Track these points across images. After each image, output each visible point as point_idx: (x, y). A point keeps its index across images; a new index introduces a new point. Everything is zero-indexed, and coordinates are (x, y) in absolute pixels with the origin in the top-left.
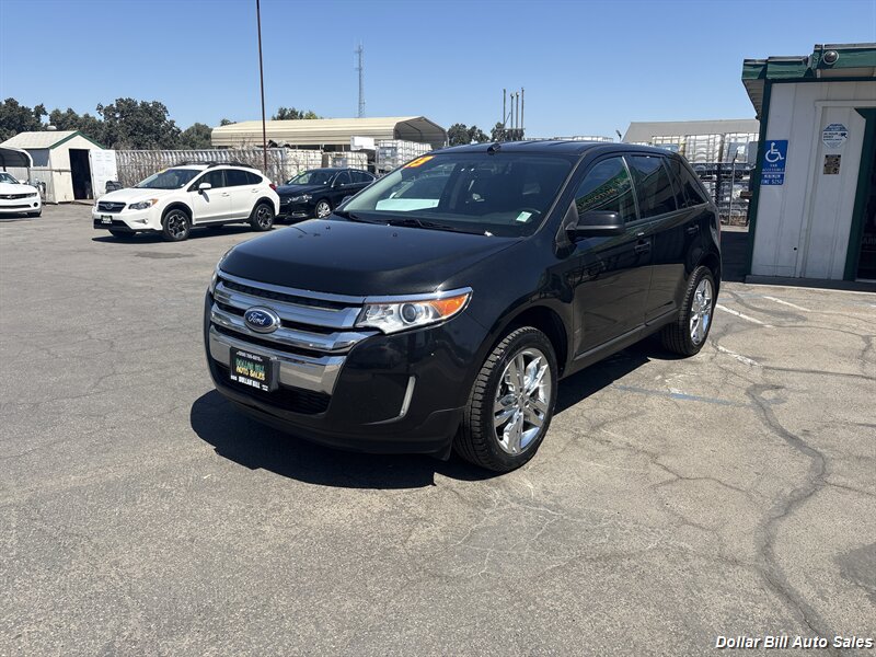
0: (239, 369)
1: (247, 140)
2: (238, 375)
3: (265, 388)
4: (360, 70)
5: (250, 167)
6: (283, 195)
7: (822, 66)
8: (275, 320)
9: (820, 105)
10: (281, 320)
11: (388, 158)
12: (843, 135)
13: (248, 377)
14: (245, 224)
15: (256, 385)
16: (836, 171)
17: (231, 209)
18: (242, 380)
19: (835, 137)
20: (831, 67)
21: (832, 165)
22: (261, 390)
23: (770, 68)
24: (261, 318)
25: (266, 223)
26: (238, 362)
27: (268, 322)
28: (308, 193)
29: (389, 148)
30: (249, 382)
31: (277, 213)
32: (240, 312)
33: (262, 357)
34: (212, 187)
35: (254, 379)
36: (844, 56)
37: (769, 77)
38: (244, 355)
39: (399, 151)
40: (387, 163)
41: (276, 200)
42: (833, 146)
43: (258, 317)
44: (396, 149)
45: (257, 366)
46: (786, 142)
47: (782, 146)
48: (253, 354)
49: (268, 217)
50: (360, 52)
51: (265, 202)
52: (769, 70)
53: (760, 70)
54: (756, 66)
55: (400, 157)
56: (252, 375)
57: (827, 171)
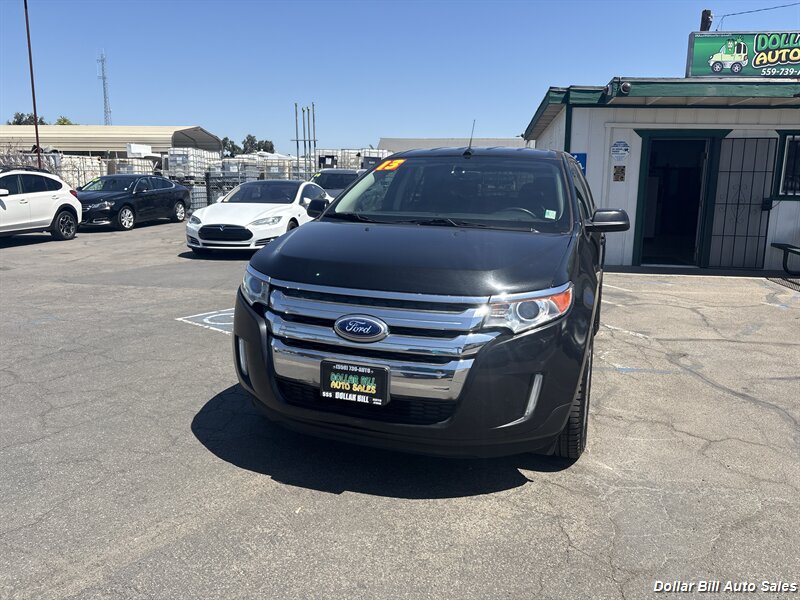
0: (334, 385)
1: (13, 145)
2: (334, 390)
3: (377, 402)
4: (104, 78)
5: (47, 172)
6: (84, 202)
7: (620, 94)
8: (383, 327)
9: (609, 126)
10: (389, 327)
11: (179, 165)
12: (626, 150)
13: (351, 391)
14: (45, 233)
15: (362, 399)
16: (622, 179)
17: (31, 217)
18: (339, 396)
19: (621, 152)
20: (626, 95)
21: (619, 173)
22: (370, 405)
23: (572, 95)
24: (365, 326)
25: (68, 231)
26: (334, 376)
27: (376, 330)
28: (109, 199)
29: (179, 155)
30: (352, 398)
31: (80, 220)
32: (329, 323)
33: (372, 368)
34: (10, 193)
35: (358, 393)
36: (636, 87)
37: (571, 102)
38: (345, 368)
39: (191, 158)
40: (178, 170)
41: (78, 207)
42: (620, 159)
43: (362, 326)
44: (187, 156)
45: (363, 379)
46: (585, 155)
47: (582, 158)
48: (358, 367)
49: (70, 225)
50: (103, 61)
51: (66, 209)
52: (571, 96)
53: (563, 96)
54: (559, 93)
55: (192, 164)
56: (355, 389)
57: (616, 180)
